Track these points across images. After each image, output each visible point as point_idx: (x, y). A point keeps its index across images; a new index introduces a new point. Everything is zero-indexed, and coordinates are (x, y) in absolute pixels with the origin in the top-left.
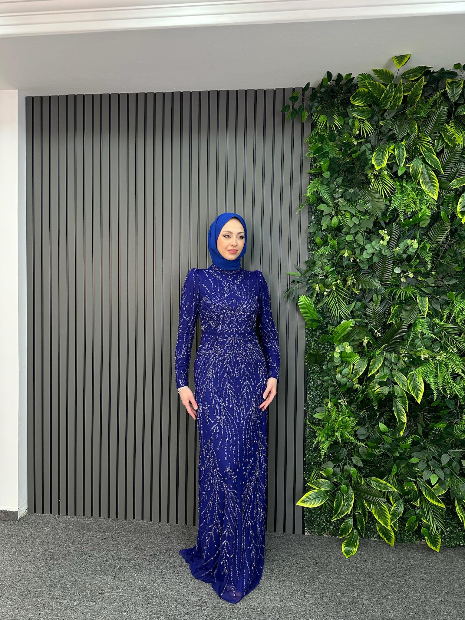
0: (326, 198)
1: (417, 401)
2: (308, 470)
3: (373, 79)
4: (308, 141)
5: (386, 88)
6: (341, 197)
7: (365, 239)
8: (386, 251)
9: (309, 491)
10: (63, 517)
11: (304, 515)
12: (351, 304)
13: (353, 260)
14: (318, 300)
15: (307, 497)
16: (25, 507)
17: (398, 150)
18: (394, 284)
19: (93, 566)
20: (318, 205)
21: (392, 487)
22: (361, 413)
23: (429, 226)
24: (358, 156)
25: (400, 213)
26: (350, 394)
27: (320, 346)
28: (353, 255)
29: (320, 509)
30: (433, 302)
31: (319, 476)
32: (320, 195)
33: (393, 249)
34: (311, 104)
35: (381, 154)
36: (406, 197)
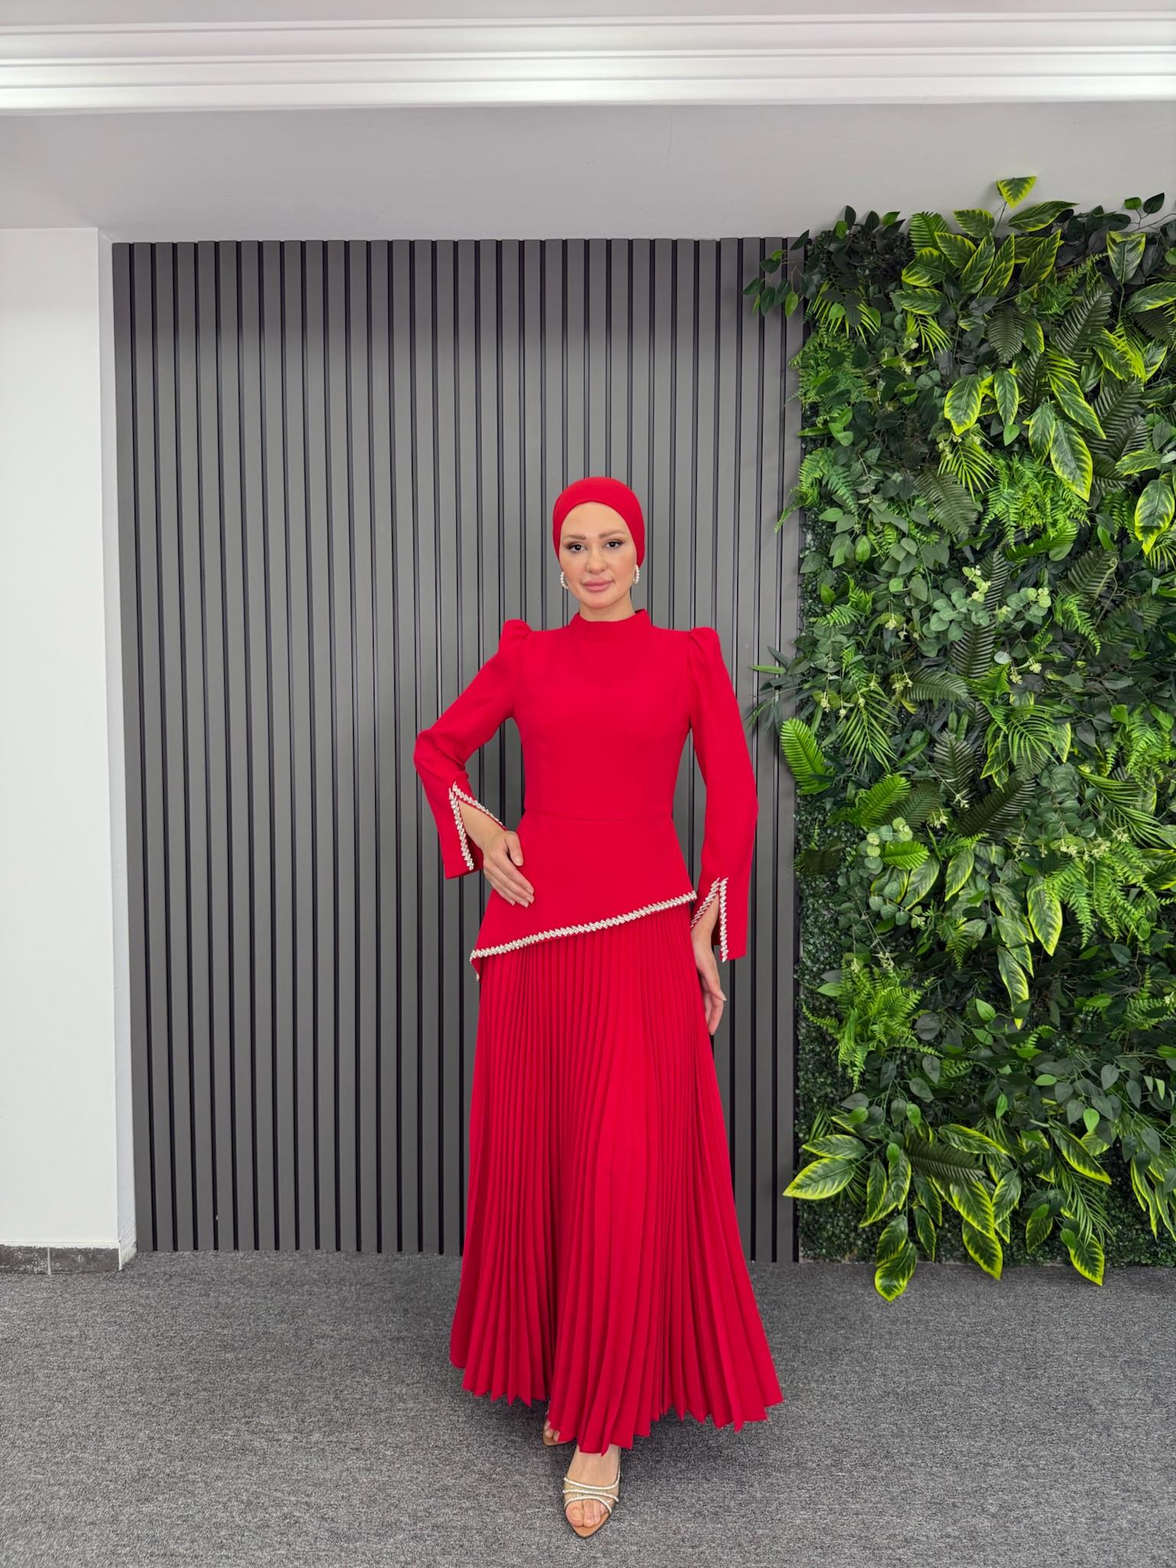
0: (844, 495)
1: (1046, 952)
2: (805, 1116)
3: (945, 227)
4: (798, 363)
5: (977, 246)
6: (875, 492)
7: (932, 588)
8: (979, 615)
9: (807, 1163)
10: (227, 1254)
11: (796, 1219)
13: (905, 636)
14: (826, 726)
15: (808, 1177)
16: (132, 1238)
17: (1001, 388)
20: (823, 511)
21: (994, 1143)
22: (926, 983)
23: (1069, 558)
25: (1009, 528)
26: (897, 940)
27: (829, 832)
28: (905, 625)
29: (833, 1203)
30: (1080, 728)
31: (832, 1128)
32: (829, 487)
33: (995, 609)
34: (806, 277)
35: (966, 397)
36: (1021, 493)
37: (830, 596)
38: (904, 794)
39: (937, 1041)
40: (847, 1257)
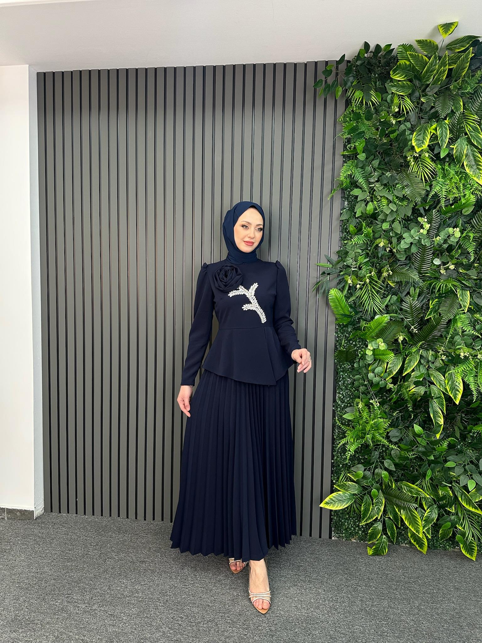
0: (361, 182)
1: (454, 402)
2: (336, 472)
3: (414, 50)
4: (342, 120)
5: (430, 60)
6: (377, 181)
7: (403, 228)
8: (426, 241)
9: (333, 492)
10: (81, 516)
11: (331, 520)
12: (387, 297)
13: (389, 250)
14: (351, 293)
15: (331, 499)
16: (41, 506)
17: (440, 129)
18: (433, 276)
19: (112, 569)
20: (352, 190)
21: (423, 492)
22: (394, 414)
23: (472, 213)
24: (397, 137)
25: (442, 199)
26: (382, 394)
27: (351, 342)
28: (389, 245)
29: (348, 513)
30: (474, 296)
31: (349, 479)
32: (355, 178)
33: (433, 238)
34: (345, 79)
35: (422, 134)
36: (448, 181)
37: (354, 231)
40: (354, 538)
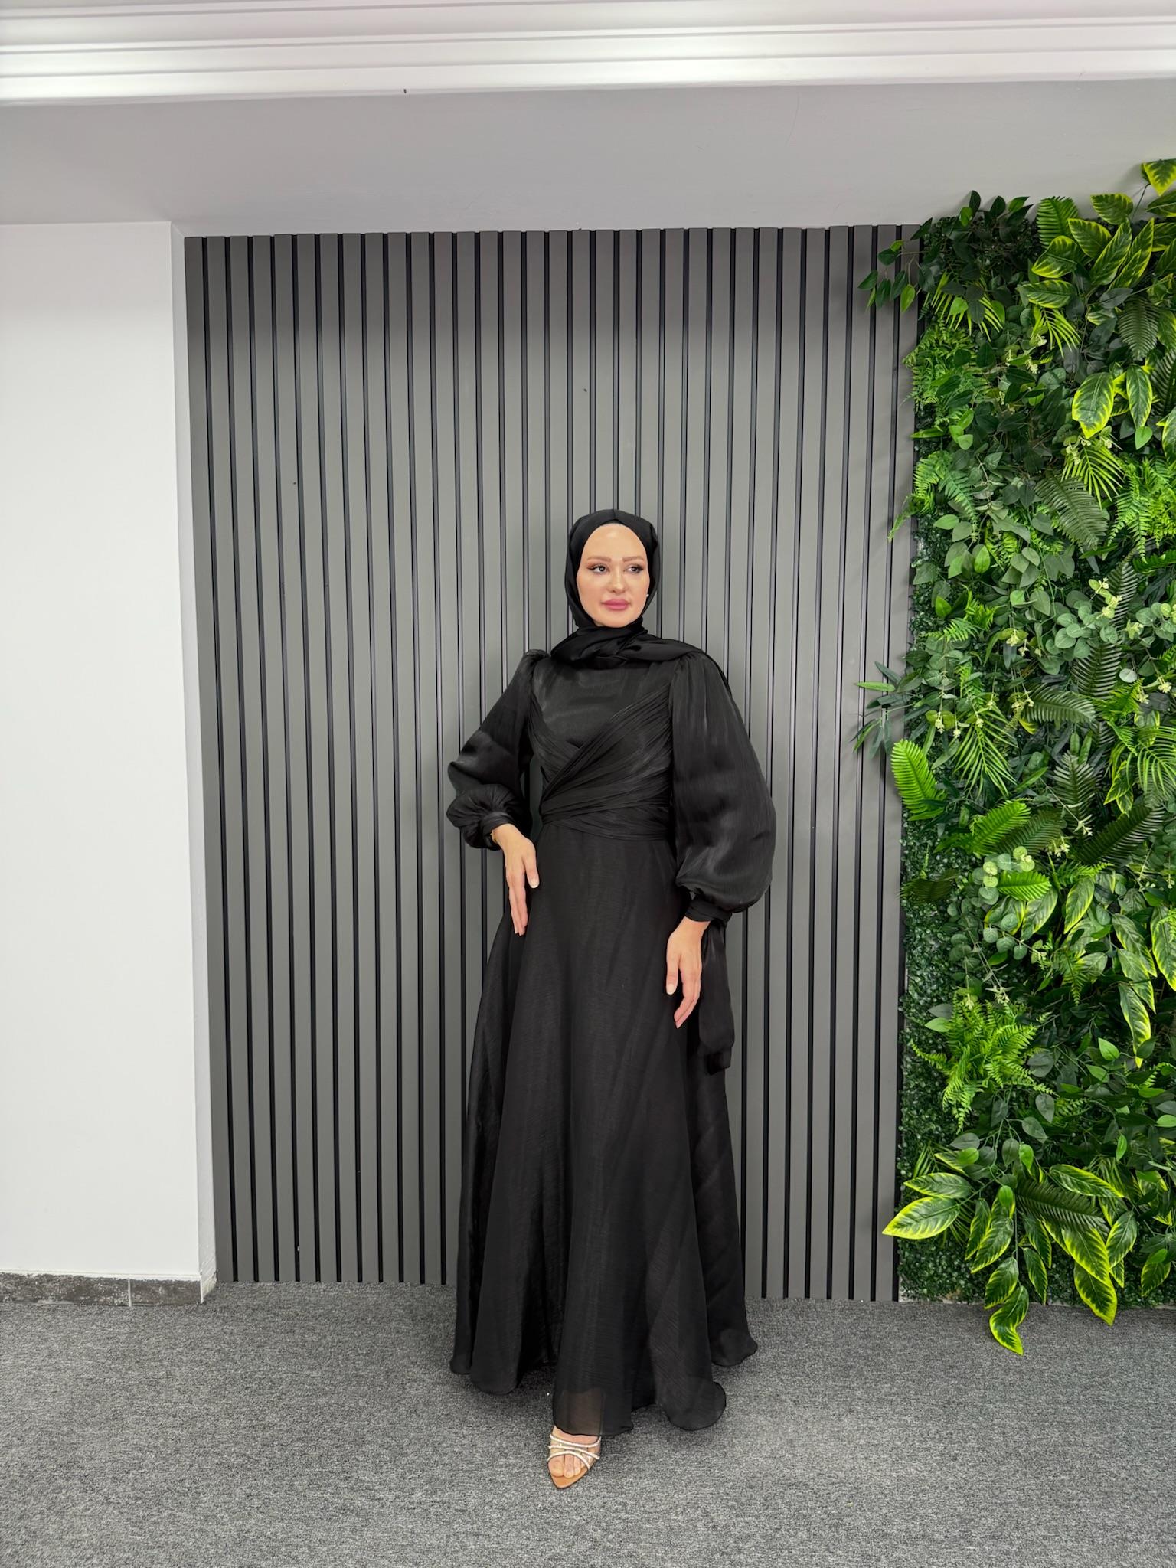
0: (962, 502)
1: (1167, 984)
2: (908, 1153)
4: (913, 360)
5: (1113, 233)
6: (993, 498)
7: (1055, 602)
8: (1108, 631)
9: (909, 1201)
10: (308, 1286)
11: (897, 1258)
13: (1026, 652)
14: (936, 747)
15: (909, 1216)
16: (213, 1268)
17: (1134, 386)
20: (938, 517)
21: (1109, 1185)
22: (1041, 1019)
25: (1139, 538)
27: (938, 858)
28: (1026, 641)
29: (936, 1242)
31: (936, 1166)
32: (946, 493)
33: (1124, 626)
34: (923, 268)
35: (1095, 396)
36: (1152, 500)
37: (945, 609)
38: (1023, 820)
39: (1049, 1079)
40: (948, 1296)
